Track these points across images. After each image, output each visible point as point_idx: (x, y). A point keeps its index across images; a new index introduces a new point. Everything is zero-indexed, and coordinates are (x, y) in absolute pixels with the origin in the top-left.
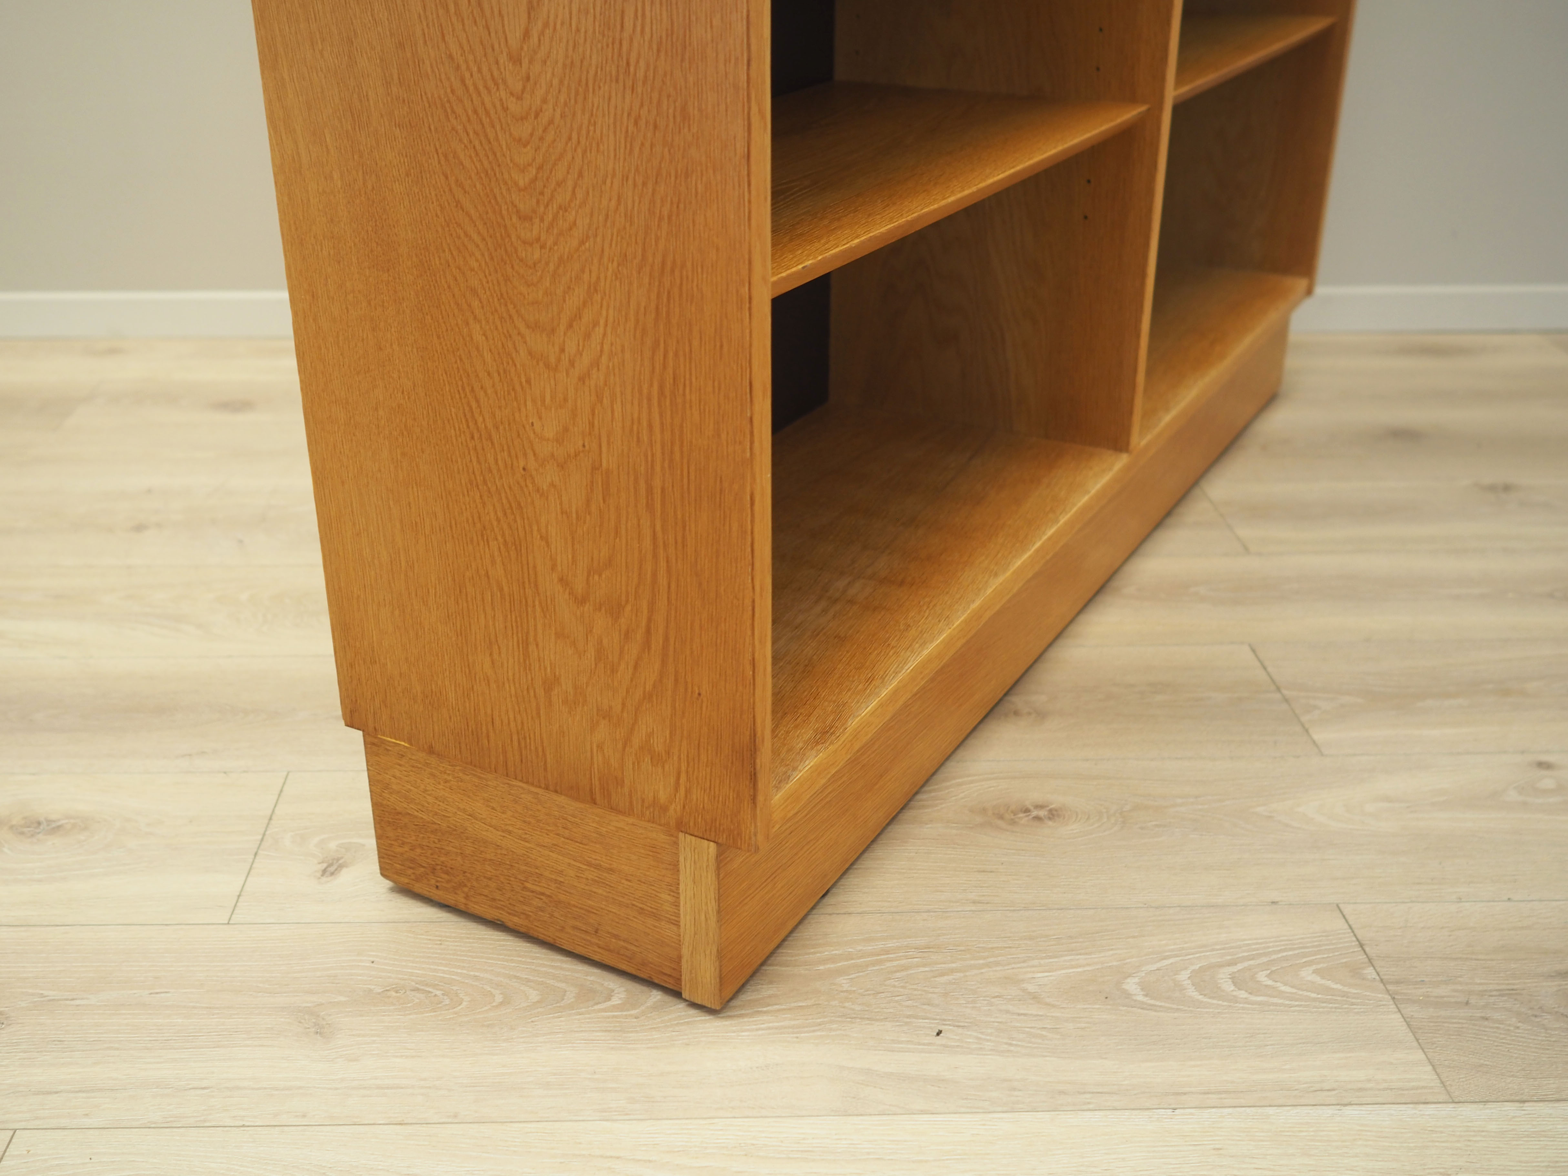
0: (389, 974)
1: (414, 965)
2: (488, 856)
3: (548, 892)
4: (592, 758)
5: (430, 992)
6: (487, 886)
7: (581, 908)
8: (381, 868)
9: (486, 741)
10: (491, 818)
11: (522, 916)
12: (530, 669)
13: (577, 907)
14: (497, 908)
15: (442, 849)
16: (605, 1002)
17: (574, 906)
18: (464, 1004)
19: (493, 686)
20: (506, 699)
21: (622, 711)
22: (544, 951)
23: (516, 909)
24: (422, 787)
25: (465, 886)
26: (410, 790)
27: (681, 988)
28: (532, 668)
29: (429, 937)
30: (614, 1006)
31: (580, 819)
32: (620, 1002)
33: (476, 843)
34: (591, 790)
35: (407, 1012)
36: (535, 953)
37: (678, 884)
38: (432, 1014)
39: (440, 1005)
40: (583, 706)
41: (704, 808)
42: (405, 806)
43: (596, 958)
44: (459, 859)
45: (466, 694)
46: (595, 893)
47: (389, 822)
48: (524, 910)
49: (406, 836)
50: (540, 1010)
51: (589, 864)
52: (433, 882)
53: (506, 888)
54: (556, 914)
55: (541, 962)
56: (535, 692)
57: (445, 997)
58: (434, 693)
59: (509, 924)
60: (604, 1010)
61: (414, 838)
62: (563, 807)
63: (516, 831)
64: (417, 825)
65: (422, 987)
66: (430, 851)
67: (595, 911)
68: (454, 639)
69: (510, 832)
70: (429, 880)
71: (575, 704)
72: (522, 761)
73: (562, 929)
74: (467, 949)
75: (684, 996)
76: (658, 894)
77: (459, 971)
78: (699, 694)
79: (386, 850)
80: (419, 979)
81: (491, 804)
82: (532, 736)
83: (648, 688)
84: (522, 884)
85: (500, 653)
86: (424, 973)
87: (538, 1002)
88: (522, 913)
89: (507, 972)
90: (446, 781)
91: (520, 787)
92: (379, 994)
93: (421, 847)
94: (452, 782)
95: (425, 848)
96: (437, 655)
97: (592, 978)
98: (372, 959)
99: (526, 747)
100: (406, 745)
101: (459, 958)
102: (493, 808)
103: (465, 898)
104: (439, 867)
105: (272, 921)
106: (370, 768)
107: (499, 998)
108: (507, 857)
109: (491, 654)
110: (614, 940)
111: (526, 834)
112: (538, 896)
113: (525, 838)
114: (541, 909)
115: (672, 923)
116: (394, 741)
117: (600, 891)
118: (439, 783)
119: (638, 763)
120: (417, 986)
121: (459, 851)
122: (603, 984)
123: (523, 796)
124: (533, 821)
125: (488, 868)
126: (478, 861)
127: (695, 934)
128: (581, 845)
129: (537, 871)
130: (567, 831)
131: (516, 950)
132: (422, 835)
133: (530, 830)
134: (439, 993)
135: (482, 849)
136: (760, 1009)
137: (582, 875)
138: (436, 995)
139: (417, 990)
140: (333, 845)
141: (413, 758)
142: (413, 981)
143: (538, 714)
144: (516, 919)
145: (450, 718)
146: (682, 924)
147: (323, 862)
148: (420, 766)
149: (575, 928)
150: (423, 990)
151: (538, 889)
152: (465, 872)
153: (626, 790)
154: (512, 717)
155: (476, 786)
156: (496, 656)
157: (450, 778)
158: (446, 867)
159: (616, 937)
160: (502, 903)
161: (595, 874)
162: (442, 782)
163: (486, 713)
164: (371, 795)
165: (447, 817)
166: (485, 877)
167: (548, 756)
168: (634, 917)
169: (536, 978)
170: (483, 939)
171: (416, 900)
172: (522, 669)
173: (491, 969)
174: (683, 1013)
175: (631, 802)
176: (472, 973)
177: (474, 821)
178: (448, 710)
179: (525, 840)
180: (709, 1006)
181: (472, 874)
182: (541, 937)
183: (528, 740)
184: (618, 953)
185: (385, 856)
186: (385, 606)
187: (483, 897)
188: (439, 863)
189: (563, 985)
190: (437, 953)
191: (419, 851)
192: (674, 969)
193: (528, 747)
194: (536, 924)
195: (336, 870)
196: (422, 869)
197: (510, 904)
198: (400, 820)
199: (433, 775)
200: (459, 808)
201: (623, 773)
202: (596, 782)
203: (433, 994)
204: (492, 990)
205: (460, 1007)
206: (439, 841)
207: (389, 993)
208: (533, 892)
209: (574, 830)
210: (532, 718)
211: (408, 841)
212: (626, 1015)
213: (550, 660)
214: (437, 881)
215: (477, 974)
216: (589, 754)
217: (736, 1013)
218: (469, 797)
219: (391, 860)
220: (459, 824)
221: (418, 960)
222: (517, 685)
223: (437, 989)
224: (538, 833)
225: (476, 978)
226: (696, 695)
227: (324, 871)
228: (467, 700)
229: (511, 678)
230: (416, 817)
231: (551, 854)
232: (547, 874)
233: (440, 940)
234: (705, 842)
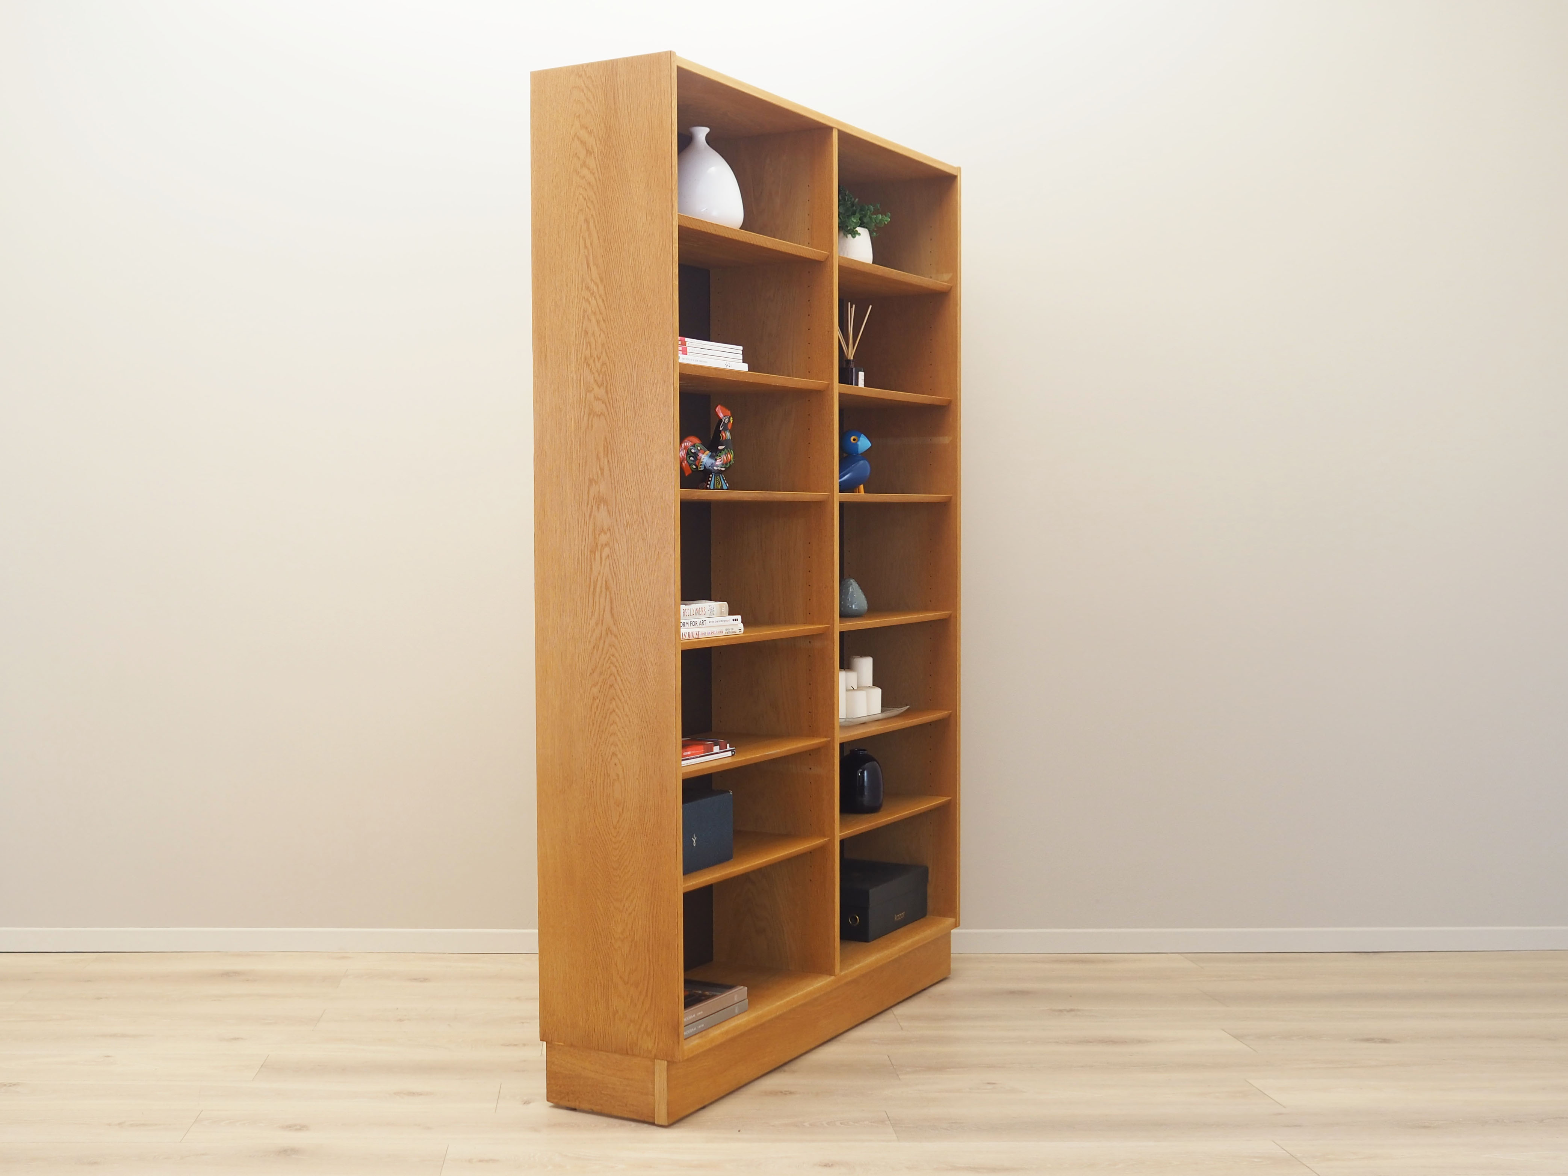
2: (589, 1083)
4: (627, 1038)
8: (548, 1098)
9: (592, 1039)
10: (591, 1068)
12: (608, 1009)
15: (572, 1084)
19: (596, 1017)
20: (599, 1021)
21: (638, 1019)
24: (567, 1060)
26: (561, 1062)
31: (622, 1062)
33: (585, 1079)
34: (627, 1050)
37: (654, 1080)
40: (625, 1019)
41: (663, 1049)
44: (578, 1087)
51: (625, 1079)
56: (610, 1017)
58: (575, 1023)
61: (560, 1082)
62: (617, 1058)
63: (600, 1071)
64: (562, 1076)
66: (567, 1087)
69: (598, 1073)
72: (603, 1044)
76: (648, 1086)
81: (592, 1063)
83: (647, 1010)
85: (598, 1005)
90: (576, 1057)
91: (602, 1054)
93: (563, 1085)
96: (577, 1009)
100: (561, 1043)
108: (595, 1082)
109: (595, 1005)
113: (603, 1074)
115: (652, 1096)
116: (557, 1043)
117: (628, 1089)
118: (573, 1058)
119: (642, 1037)
121: (578, 1084)
123: (603, 1057)
128: (622, 1072)
129: (607, 1086)
130: (617, 1068)
132: (563, 1081)
133: (605, 1070)
135: (587, 1081)
137: (623, 1084)
141: (563, 1049)
143: (611, 1025)
145: (580, 1031)
146: (655, 1095)
148: (567, 1052)
153: (638, 1048)
154: (601, 1027)
155: (587, 1056)
157: (578, 1055)
161: (627, 1082)
163: (592, 1027)
165: (575, 1071)
167: (613, 1040)
168: (640, 1097)
171: (560, 1108)
175: (640, 1052)
177: (585, 1070)
178: (579, 1028)
183: (606, 1035)
186: (558, 993)
193: (606, 1038)
199: (571, 1055)
200: (580, 1067)
201: (637, 1042)
202: (629, 1047)
206: (572, 1081)
209: (620, 1066)
210: (608, 1027)
213: (615, 1005)
218: (584, 1061)
219: (551, 1094)
220: (579, 1073)
222: (604, 1015)
224: (608, 1071)
226: (662, 1009)
228: (586, 1024)
229: (602, 1013)
230: (562, 1073)
231: (612, 1078)
232: (610, 1086)
234: (663, 1061)
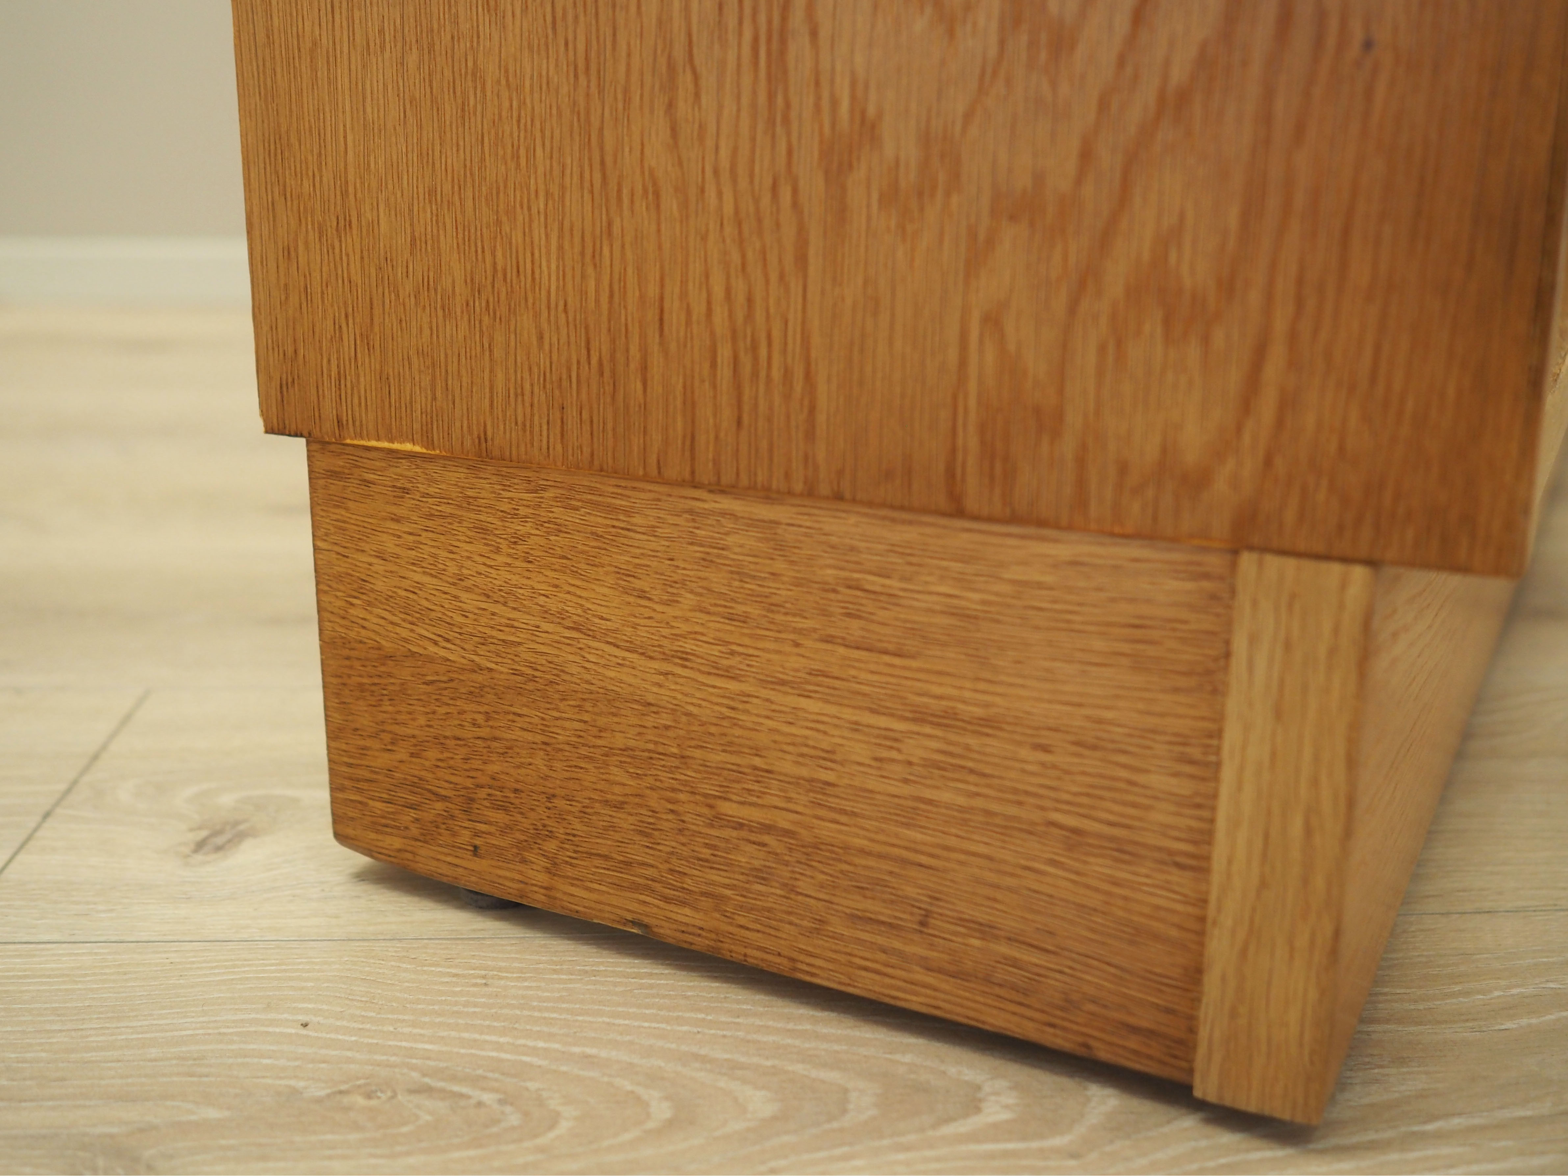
0: (349, 1054)
1: (416, 1031)
2: (619, 741)
3: (783, 821)
4: (963, 363)
5: (461, 1096)
6: (613, 827)
7: (880, 856)
8: (338, 819)
9: (639, 386)
10: (635, 626)
11: (706, 903)
12: (786, 120)
13: (869, 854)
14: (635, 888)
15: (495, 739)
16: (966, 1115)
17: (863, 852)
18: (564, 1126)
19: (670, 204)
20: (704, 238)
21: (1079, 181)
22: (760, 997)
23: (689, 883)
24: (452, 569)
25: (551, 835)
26: (420, 585)
27: (1191, 1071)
28: (793, 114)
29: (454, 971)
30: (995, 1126)
31: (903, 579)
32: (1006, 1116)
33: (588, 706)
34: (950, 473)
35: (398, 1149)
36: (738, 1002)
37: (1219, 734)
38: (472, 1153)
39: (494, 1130)
40: (948, 194)
41: (1341, 449)
42: (405, 634)
43: (915, 1002)
44: (539, 760)
45: (589, 251)
46: (930, 802)
47: (361, 687)
48: (713, 883)
49: (401, 718)
50: (786, 1138)
51: (920, 716)
52: (465, 837)
53: (665, 825)
54: (803, 885)
55: (758, 1022)
56: (795, 191)
57: (508, 1109)
58: (500, 275)
59: (666, 932)
60: (973, 1137)
61: (422, 721)
62: (853, 549)
63: (703, 649)
64: (432, 682)
65: (441, 1084)
66: (463, 751)
67: (924, 859)
68: (564, 90)
69: (684, 658)
70: (454, 834)
71: (920, 194)
72: (739, 423)
73: (819, 927)
74: (557, 995)
75: (1198, 1093)
76: (1141, 778)
77: (541, 1044)
78: (1368, 45)
79: (350, 765)
80: (432, 1063)
81: (638, 584)
82: (776, 334)
83: (1178, 75)
84: (711, 807)
85: (697, 95)
86: (444, 1049)
87: (774, 1118)
88: (704, 894)
89: (674, 1046)
90: (517, 540)
91: (724, 514)
92: (319, 1101)
93: (440, 741)
94: (533, 540)
95: (451, 743)
96: (516, 157)
97: (908, 1058)
98: (303, 1018)
99: (755, 374)
100: (418, 449)
101: (536, 1014)
102: (642, 595)
103: (548, 871)
104: (482, 793)
105: (56, 937)
106: (320, 544)
107: (661, 1111)
108: (670, 733)
109: (671, 106)
110: (976, 942)
111: (733, 653)
112: (753, 837)
113: (728, 669)
114: (761, 875)
115: (1178, 865)
116: (385, 445)
117: (946, 796)
118: (498, 551)
119: (1119, 343)
120: (427, 1080)
121: (539, 738)
122: (944, 1073)
123: (730, 540)
124: (754, 611)
125: (617, 774)
126: (591, 759)
127: (1263, 884)
128: (897, 661)
129: (757, 761)
130: (855, 624)
131: (687, 998)
132: (443, 710)
133: (747, 641)
134: (488, 1098)
135: (602, 721)
136: (1416, 1128)
137: (894, 754)
138: (480, 1104)
139: (427, 1090)
140: (227, 800)
141: (432, 490)
142: (413, 1068)
143: (802, 260)
144: (685, 915)
145: (541, 338)
146: (1218, 864)
147: (200, 828)
148: (448, 509)
149: (856, 918)
150: (442, 1090)
151: (756, 815)
152: (551, 797)
153: (1068, 446)
154: (718, 291)
155: (597, 536)
156: (683, 107)
157: (528, 528)
158: (501, 789)
159: (986, 930)
160: (650, 872)
161: (934, 745)
162: (504, 545)
163: (642, 297)
164: (321, 621)
165: (513, 643)
166: (606, 802)
167: (822, 388)
168: (1053, 863)
169: (755, 1060)
170: (595, 973)
171: (419, 895)
172: (760, 127)
173: (628, 1038)
174: (1204, 1143)
175: (1081, 483)
176: (576, 1050)
177: (586, 641)
178: (537, 315)
179: (729, 674)
180: (1287, 1117)
181: (569, 799)
182: (755, 957)
183: (763, 352)
184: (988, 980)
185: (347, 783)
186: (383, 49)
187: (598, 862)
188: (483, 780)
189: (832, 1076)
190: (475, 1005)
191: (432, 754)
192: (1168, 1011)
193: (763, 374)
194: (742, 921)
195: (229, 841)
196: (439, 806)
197: (672, 871)
198: (390, 675)
199: (482, 530)
200: (545, 612)
201: (1061, 391)
202: (970, 440)
203: (473, 1101)
204: (640, 1091)
205: (551, 1135)
206: (488, 716)
207: (346, 1100)
208: (740, 826)
209: (882, 615)
210: (782, 277)
211: (409, 732)
212: (1041, 1150)
213: (853, 73)
214: (477, 834)
215: (589, 1051)
216: (953, 355)
217: (1355, 1139)
218: (575, 573)
219: (360, 790)
220: (542, 660)
221: (427, 1019)
222: (743, 183)
223: (483, 1089)
224: (772, 646)
225: (588, 1060)
226: (1355, 49)
227: (200, 846)
228: (590, 270)
229: (725, 163)
230: (430, 660)
231: (803, 703)
232: (787, 766)
233: (484, 977)
234: (1336, 569)
